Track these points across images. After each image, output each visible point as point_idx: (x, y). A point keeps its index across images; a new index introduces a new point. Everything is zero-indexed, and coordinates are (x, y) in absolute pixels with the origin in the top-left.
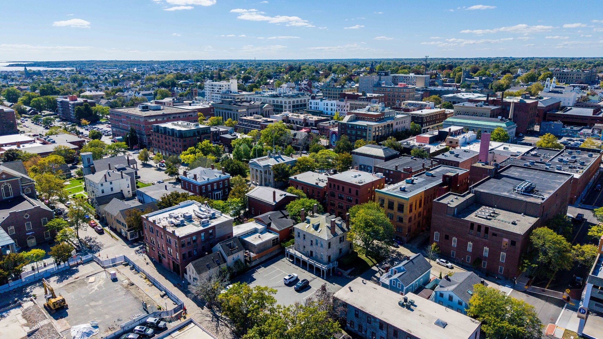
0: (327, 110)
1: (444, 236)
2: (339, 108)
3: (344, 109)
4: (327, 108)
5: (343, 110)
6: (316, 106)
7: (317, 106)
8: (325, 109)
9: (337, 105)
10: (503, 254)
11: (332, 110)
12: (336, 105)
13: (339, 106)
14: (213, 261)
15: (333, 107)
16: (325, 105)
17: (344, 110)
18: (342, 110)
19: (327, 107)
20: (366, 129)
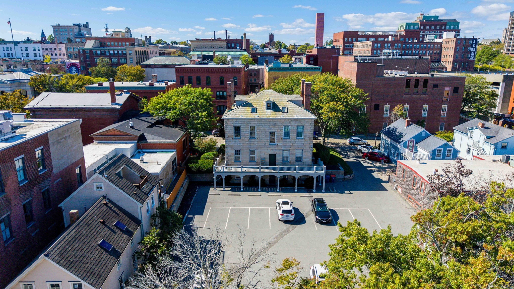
0: (28, 56)
1: (373, 107)
2: (47, 52)
3: (56, 52)
4: (27, 54)
5: (54, 55)
6: (8, 52)
7: (10, 52)
8: (24, 55)
9: (43, 49)
10: (445, 106)
11: (35, 55)
12: (41, 49)
13: (47, 49)
14: (110, 228)
15: (37, 52)
16: (24, 49)
17: (56, 55)
18: (52, 55)
19: (27, 52)
20: (126, 54)
